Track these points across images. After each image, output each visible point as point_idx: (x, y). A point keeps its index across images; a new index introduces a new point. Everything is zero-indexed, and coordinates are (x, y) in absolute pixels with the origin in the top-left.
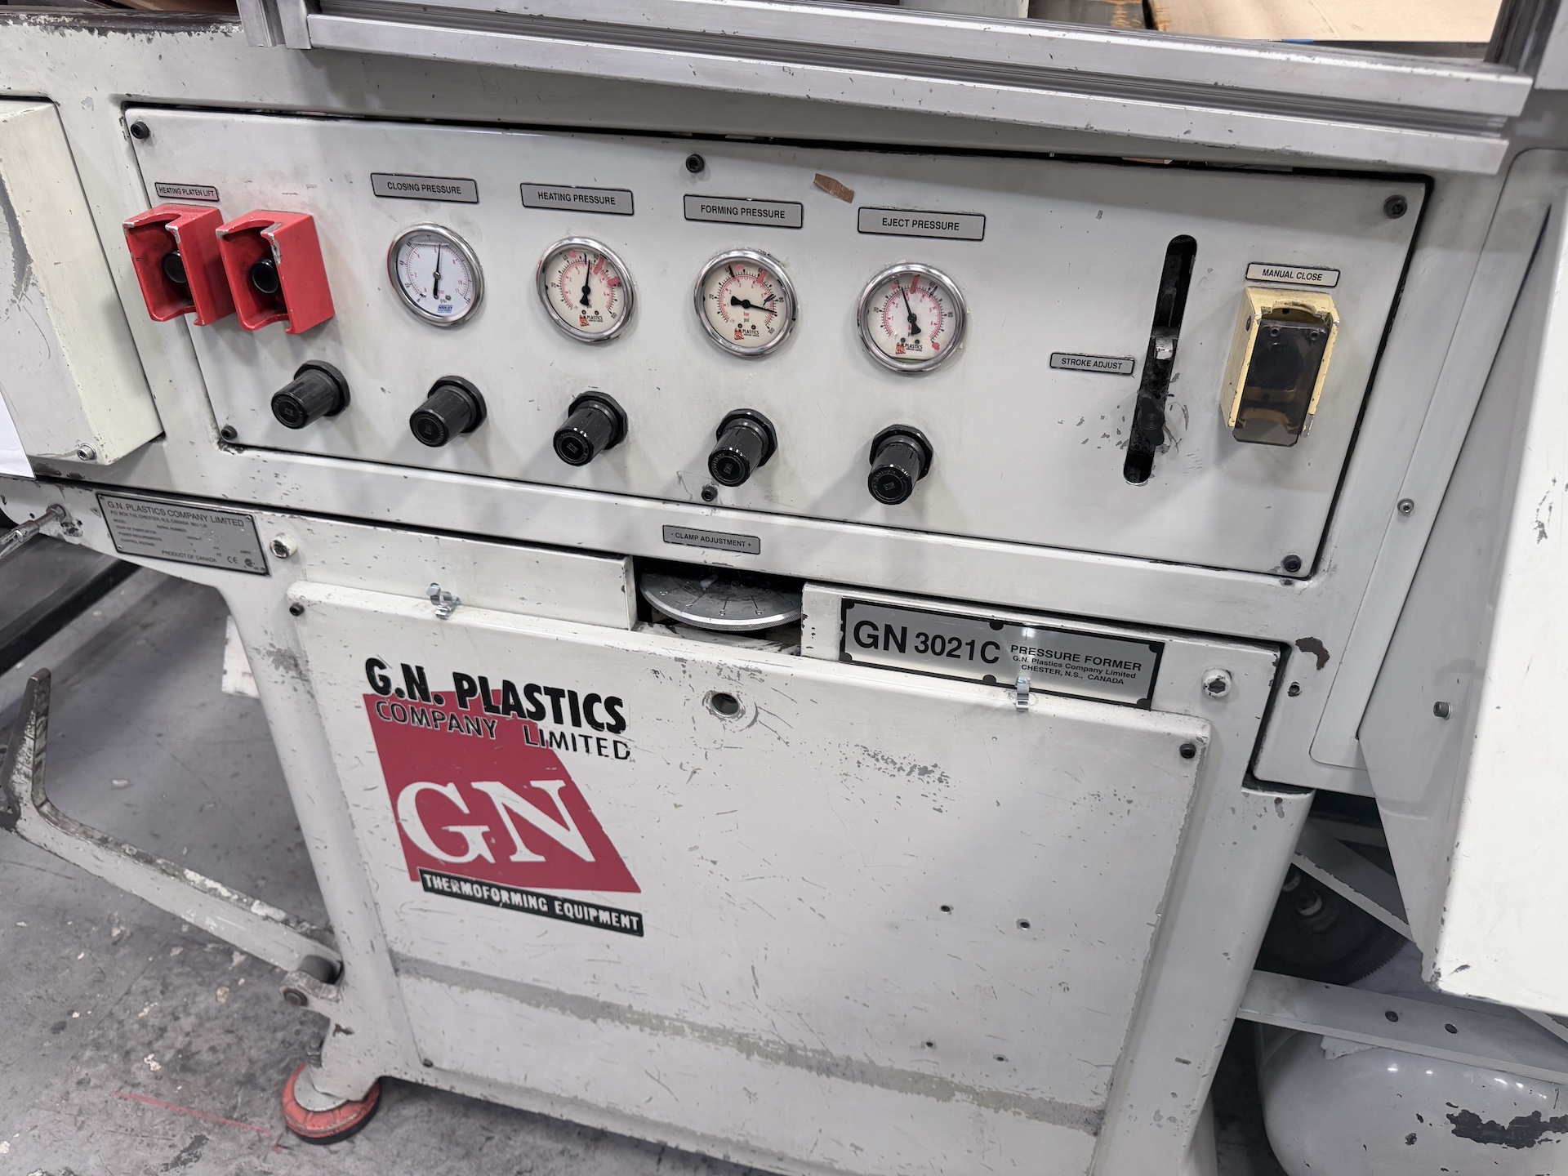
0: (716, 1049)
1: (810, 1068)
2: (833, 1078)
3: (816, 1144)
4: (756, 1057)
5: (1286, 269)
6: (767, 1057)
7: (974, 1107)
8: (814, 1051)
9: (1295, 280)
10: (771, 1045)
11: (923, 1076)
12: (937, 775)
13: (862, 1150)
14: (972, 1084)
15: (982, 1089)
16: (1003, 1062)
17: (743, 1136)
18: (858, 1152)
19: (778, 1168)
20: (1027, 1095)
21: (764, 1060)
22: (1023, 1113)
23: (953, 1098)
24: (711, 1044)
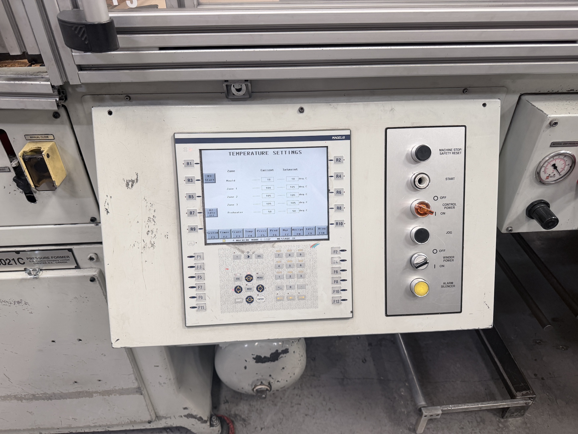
0: (9, 402)
1: (43, 399)
2: (53, 400)
3: (61, 422)
4: (24, 401)
5: (37, 136)
6: (28, 400)
7: (101, 397)
8: (41, 394)
9: (41, 139)
10: (26, 396)
11: (80, 392)
12: (23, 303)
13: (77, 419)
14: (96, 390)
15: (100, 391)
16: (101, 381)
17: (37, 426)
18: (76, 420)
19: (59, 431)
20: (115, 389)
21: (27, 401)
22: (117, 394)
23: (94, 396)
24: (7, 401)
